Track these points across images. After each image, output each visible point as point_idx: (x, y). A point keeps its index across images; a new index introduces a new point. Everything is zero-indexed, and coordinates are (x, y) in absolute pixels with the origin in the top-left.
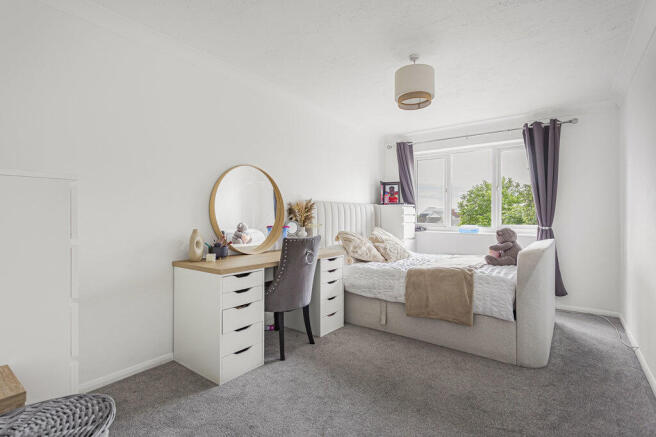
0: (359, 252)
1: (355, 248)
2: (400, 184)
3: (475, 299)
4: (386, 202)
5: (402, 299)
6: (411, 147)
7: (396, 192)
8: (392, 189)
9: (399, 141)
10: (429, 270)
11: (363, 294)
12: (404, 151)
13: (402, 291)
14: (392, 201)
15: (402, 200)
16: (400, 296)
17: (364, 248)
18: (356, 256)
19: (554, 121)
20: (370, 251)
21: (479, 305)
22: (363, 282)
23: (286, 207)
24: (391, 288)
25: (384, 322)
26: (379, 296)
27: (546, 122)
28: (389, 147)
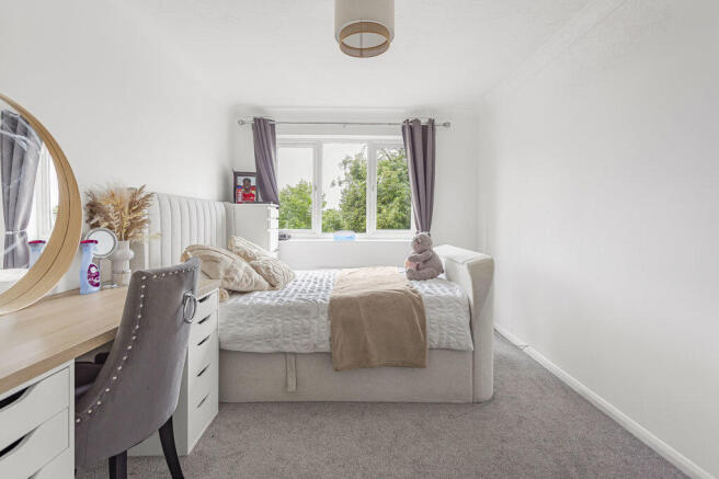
0: (237, 279)
1: (228, 272)
2: (258, 175)
3: (428, 329)
4: (240, 200)
5: (325, 347)
6: (273, 126)
7: (251, 187)
8: (247, 182)
9: (258, 116)
10: (361, 298)
11: (258, 349)
12: (263, 131)
13: (325, 334)
14: (248, 198)
15: (260, 199)
16: (324, 342)
17: (241, 272)
18: (232, 286)
19: (432, 122)
20: (250, 276)
21: (434, 337)
22: (256, 329)
23: (84, 200)
24: (306, 331)
25: (292, 387)
26: (286, 348)
27: (424, 122)
28: (243, 123)
